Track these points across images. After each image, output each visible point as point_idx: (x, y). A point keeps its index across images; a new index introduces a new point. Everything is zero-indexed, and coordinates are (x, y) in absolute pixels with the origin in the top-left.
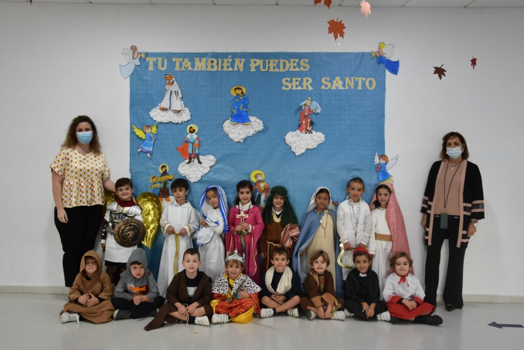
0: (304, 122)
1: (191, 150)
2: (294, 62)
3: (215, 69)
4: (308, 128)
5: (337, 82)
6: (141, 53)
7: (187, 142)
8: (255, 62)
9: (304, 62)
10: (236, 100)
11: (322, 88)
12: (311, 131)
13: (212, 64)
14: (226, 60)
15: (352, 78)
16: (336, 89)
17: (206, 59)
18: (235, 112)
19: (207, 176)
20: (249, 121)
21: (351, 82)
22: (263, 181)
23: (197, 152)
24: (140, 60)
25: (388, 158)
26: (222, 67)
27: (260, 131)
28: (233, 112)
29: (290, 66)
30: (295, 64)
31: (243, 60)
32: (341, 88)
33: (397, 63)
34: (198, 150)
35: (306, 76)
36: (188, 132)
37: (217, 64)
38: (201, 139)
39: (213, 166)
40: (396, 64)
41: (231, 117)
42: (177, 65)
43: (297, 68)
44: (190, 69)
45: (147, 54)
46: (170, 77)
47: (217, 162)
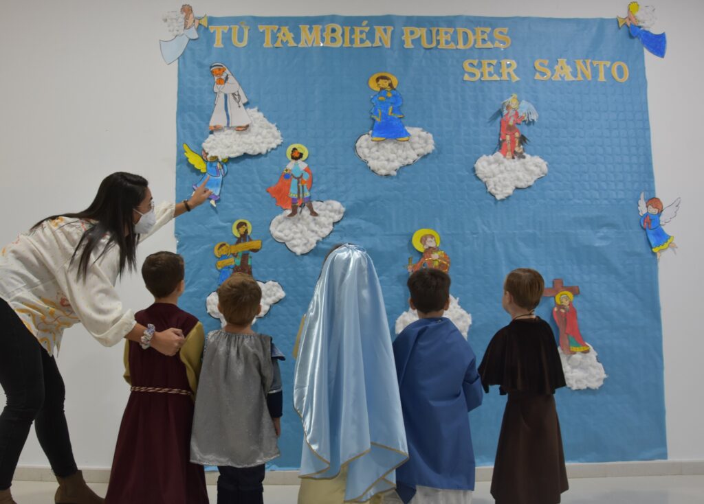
0: (508, 137)
1: (296, 191)
2: (483, 32)
3: (338, 44)
4: (517, 149)
5: (562, 68)
6: (200, 19)
7: (288, 176)
8: (412, 33)
9: (501, 33)
10: (381, 98)
11: (536, 78)
12: (521, 153)
13: (333, 35)
14: (357, 30)
15: (588, 62)
16: (560, 79)
17: (321, 27)
18: (378, 120)
19: (328, 240)
20: (408, 134)
21: (586, 67)
22: (435, 249)
23: (307, 194)
24: (198, 30)
25: (661, 204)
26: (352, 41)
27: (428, 154)
28: (374, 120)
29: (475, 41)
30: (486, 36)
31: (390, 29)
32: (570, 78)
33: (662, 37)
34: (309, 191)
35: (506, 58)
36: (290, 158)
37: (343, 35)
38: (313, 170)
39: (339, 222)
40: (660, 40)
41: (372, 129)
42: (268, 37)
43: (489, 43)
44: (292, 43)
45: (211, 20)
46: (220, 69)
47: (346, 214)
